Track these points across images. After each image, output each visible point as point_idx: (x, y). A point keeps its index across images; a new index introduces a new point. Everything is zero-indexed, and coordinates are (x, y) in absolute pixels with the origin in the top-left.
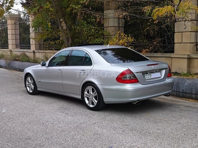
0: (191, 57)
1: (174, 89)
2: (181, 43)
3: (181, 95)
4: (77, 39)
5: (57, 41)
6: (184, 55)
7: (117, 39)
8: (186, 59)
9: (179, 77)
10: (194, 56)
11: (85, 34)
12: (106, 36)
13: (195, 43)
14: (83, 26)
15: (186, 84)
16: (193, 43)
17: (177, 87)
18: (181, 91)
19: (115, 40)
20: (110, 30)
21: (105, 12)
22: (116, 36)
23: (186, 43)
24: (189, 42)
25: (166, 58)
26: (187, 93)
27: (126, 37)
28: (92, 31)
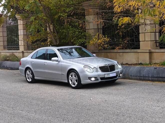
0: (152, 52)
1: (138, 75)
2: (145, 41)
3: (142, 79)
4: (64, 40)
5: (47, 42)
6: (147, 50)
7: (96, 39)
8: (148, 53)
9: (142, 66)
10: (153, 51)
11: (70, 36)
12: (88, 37)
13: (155, 41)
14: (69, 30)
15: (145, 70)
16: (154, 41)
17: (139, 73)
18: (142, 75)
19: (95, 40)
20: (91, 32)
21: (86, 17)
22: (95, 37)
23: (148, 41)
24: (150, 40)
25: (135, 53)
26: (146, 77)
27: (103, 37)
28: (76, 33)
